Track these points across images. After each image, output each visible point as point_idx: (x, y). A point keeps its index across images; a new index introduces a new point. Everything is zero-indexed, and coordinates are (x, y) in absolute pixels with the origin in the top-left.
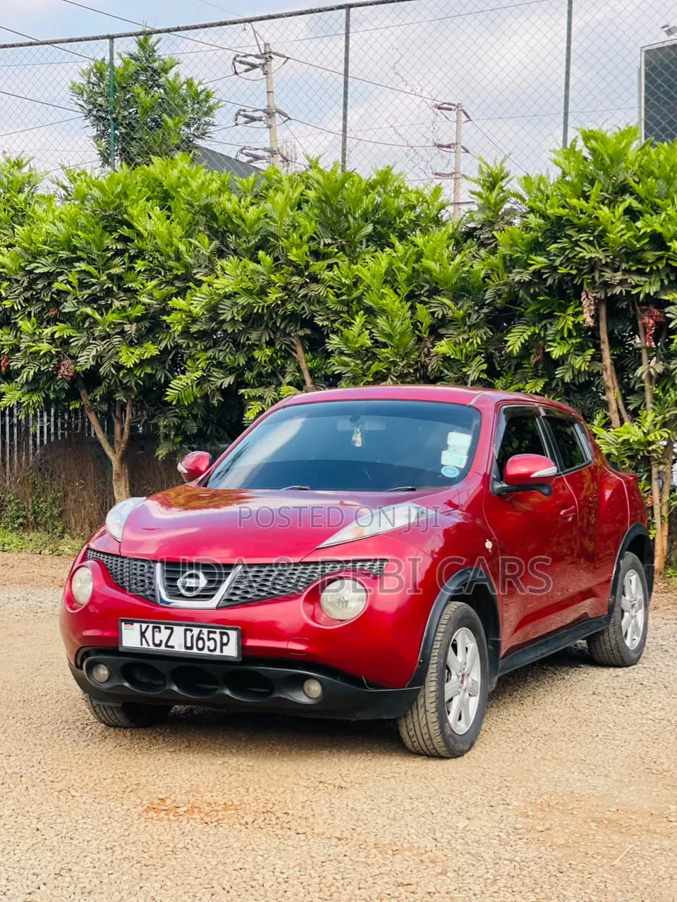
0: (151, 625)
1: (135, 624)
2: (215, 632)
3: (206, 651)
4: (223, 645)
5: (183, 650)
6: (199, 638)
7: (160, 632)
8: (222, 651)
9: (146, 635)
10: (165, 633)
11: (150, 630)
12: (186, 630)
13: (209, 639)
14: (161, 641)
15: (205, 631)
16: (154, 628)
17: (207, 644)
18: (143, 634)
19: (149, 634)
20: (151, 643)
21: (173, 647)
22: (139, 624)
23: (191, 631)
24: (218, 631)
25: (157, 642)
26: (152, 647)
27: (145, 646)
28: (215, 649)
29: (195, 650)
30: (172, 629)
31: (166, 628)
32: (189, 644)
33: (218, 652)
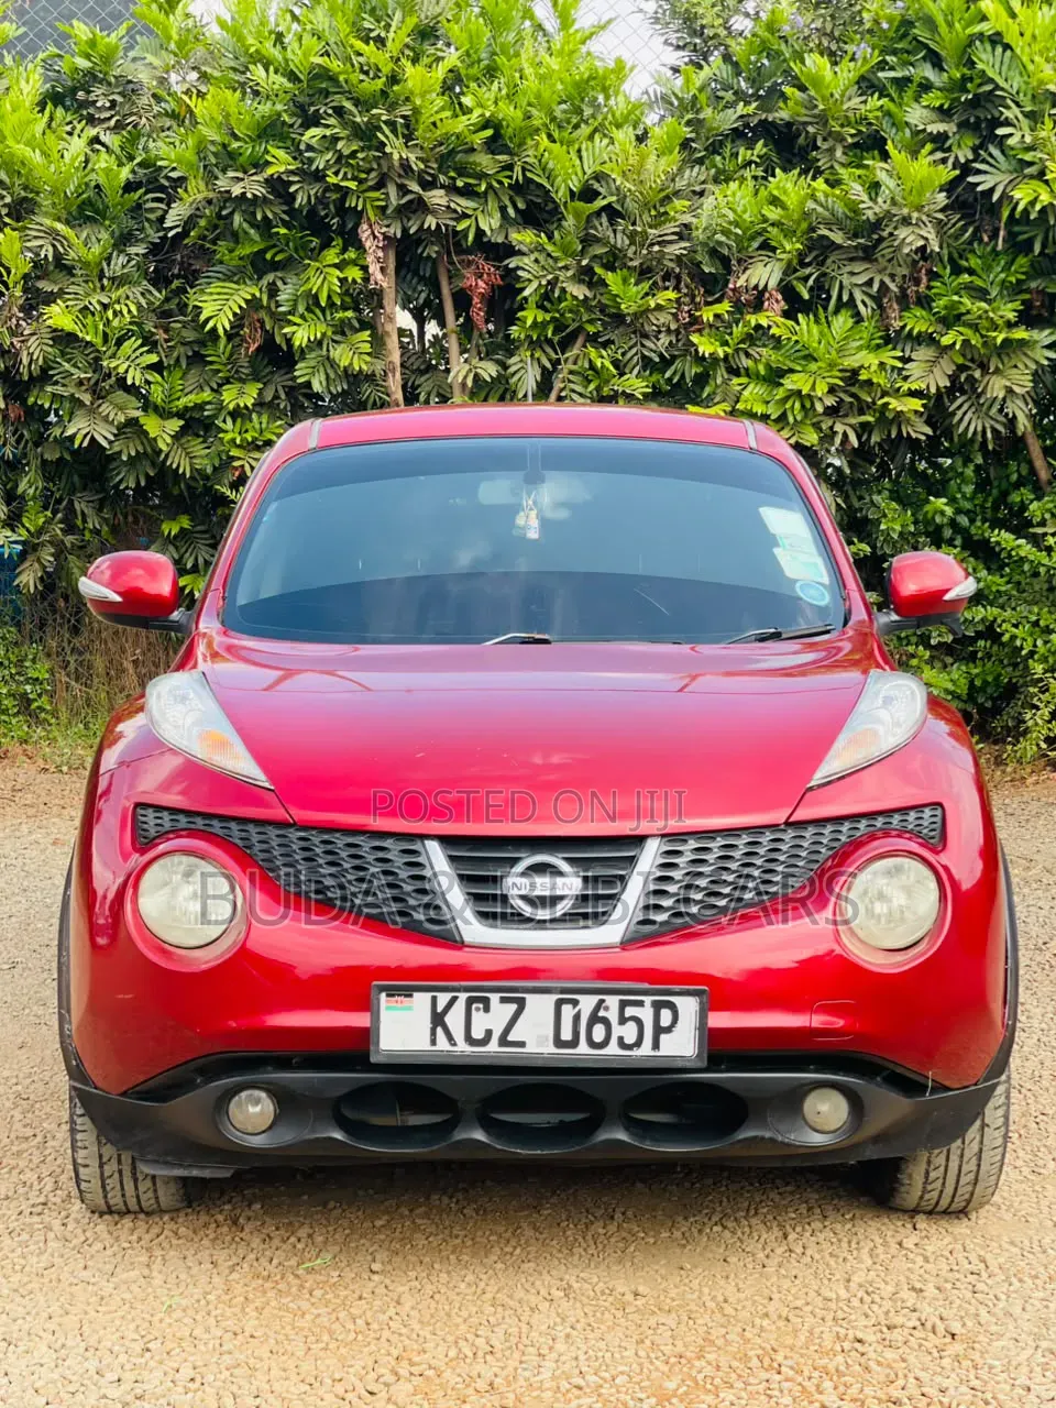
0: (463, 997)
1: (416, 995)
2: (640, 1004)
3: (613, 1049)
4: (659, 1030)
5: (549, 1049)
6: (595, 1019)
7: (487, 1009)
8: (656, 1045)
9: (447, 1019)
10: (500, 1013)
11: (460, 1006)
12: (559, 1003)
13: (623, 1020)
14: (489, 1033)
15: (613, 1002)
16: (470, 1002)
17: (617, 1031)
18: (438, 1019)
19: (455, 1020)
20: (459, 1035)
21: (522, 1044)
22: (427, 996)
23: (575, 1003)
24: (648, 1000)
25: (477, 1034)
26: (462, 1047)
27: (443, 1044)
28: (638, 1043)
29: (583, 1048)
30: (521, 1003)
31: (503, 1000)
32: (566, 1035)
33: (646, 1049)
